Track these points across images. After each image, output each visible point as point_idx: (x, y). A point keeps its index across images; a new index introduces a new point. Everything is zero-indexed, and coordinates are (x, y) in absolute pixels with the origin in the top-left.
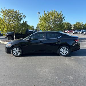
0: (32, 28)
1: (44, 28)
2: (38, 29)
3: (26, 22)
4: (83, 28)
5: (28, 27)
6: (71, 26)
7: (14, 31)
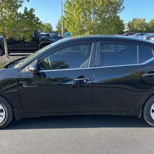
0: (48, 28)
1: (76, 27)
2: (61, 31)
3: (32, 10)
4: (145, 30)
5: (37, 23)
6: (123, 25)
7: (4, 35)
